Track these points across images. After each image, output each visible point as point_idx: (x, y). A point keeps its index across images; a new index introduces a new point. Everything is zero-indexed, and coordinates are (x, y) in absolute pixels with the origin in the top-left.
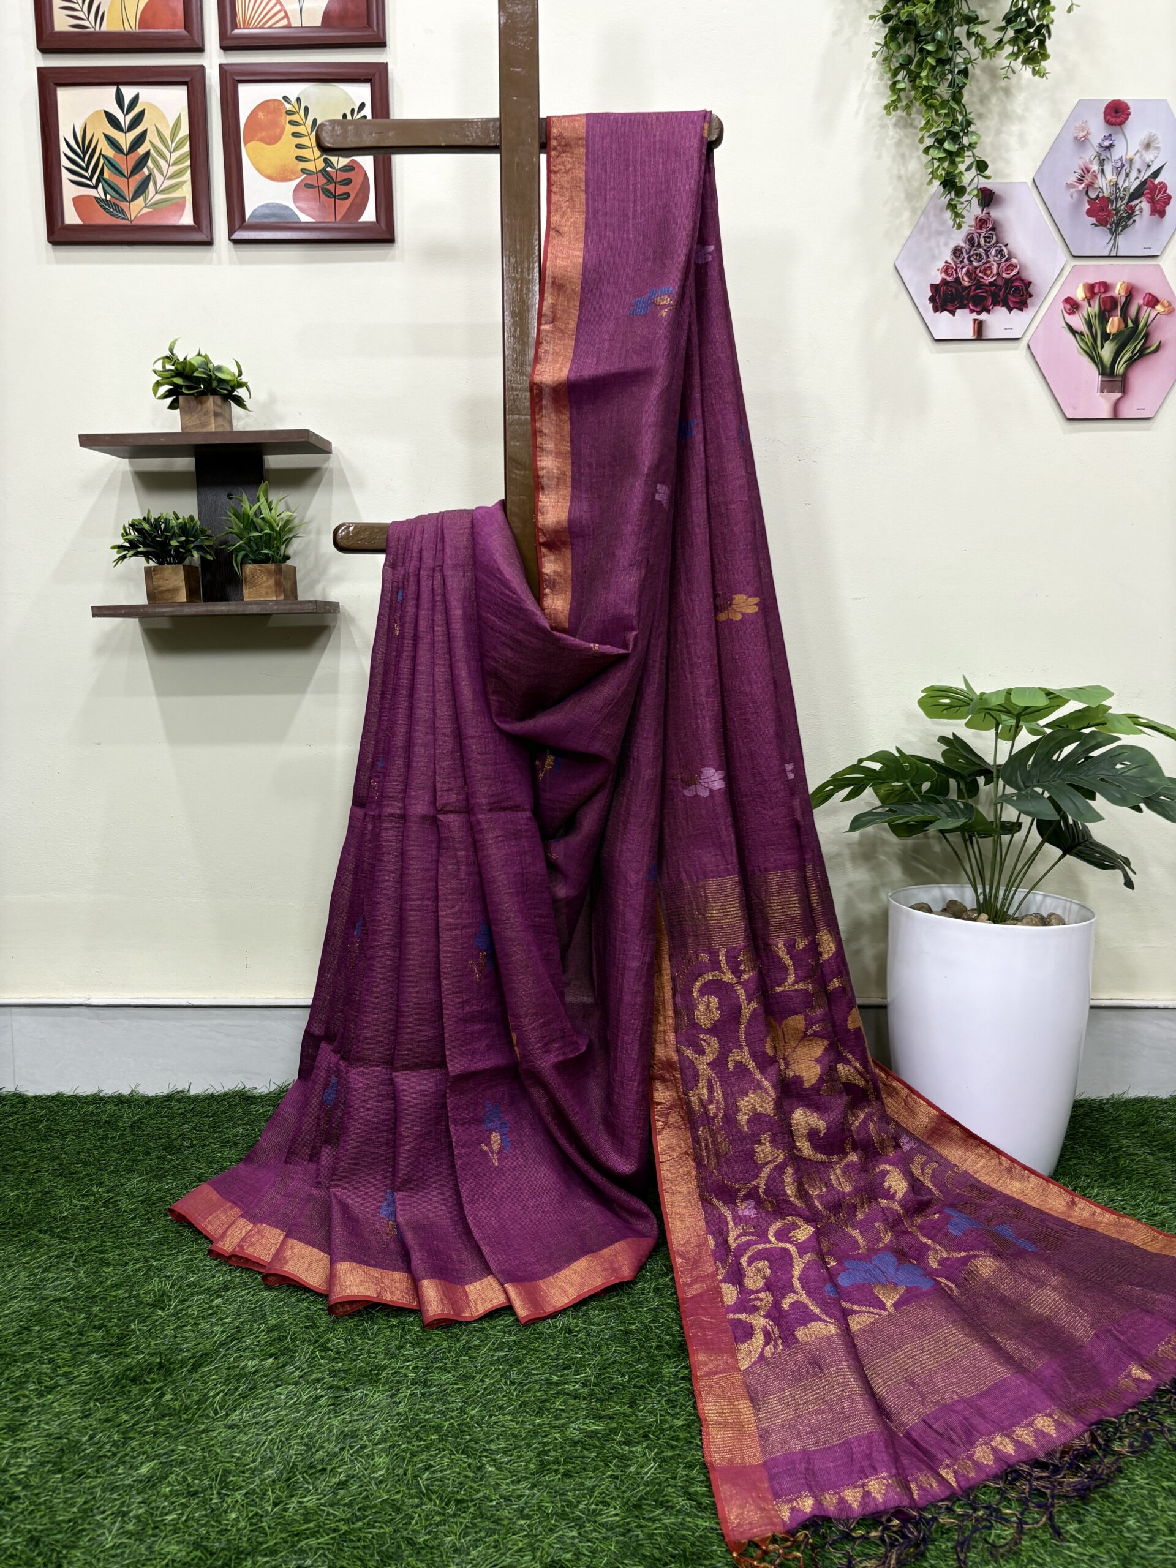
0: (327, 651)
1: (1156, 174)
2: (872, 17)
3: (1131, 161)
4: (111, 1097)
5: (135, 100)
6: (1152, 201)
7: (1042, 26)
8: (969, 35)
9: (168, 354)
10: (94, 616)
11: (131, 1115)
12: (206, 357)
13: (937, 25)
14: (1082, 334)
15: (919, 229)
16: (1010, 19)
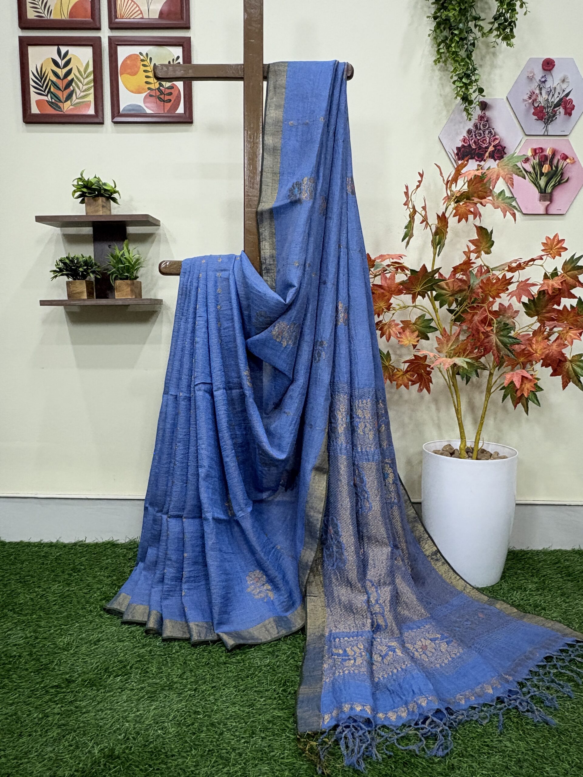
0: (156, 324)
1: (567, 95)
2: (428, 17)
3: (555, 88)
4: (47, 543)
5: (67, 53)
6: (565, 108)
7: (512, 22)
8: (476, 26)
9: (80, 177)
10: (41, 305)
11: (56, 553)
12: (99, 178)
13: (460, 22)
14: (530, 173)
15: (450, 120)
16: (496, 19)
